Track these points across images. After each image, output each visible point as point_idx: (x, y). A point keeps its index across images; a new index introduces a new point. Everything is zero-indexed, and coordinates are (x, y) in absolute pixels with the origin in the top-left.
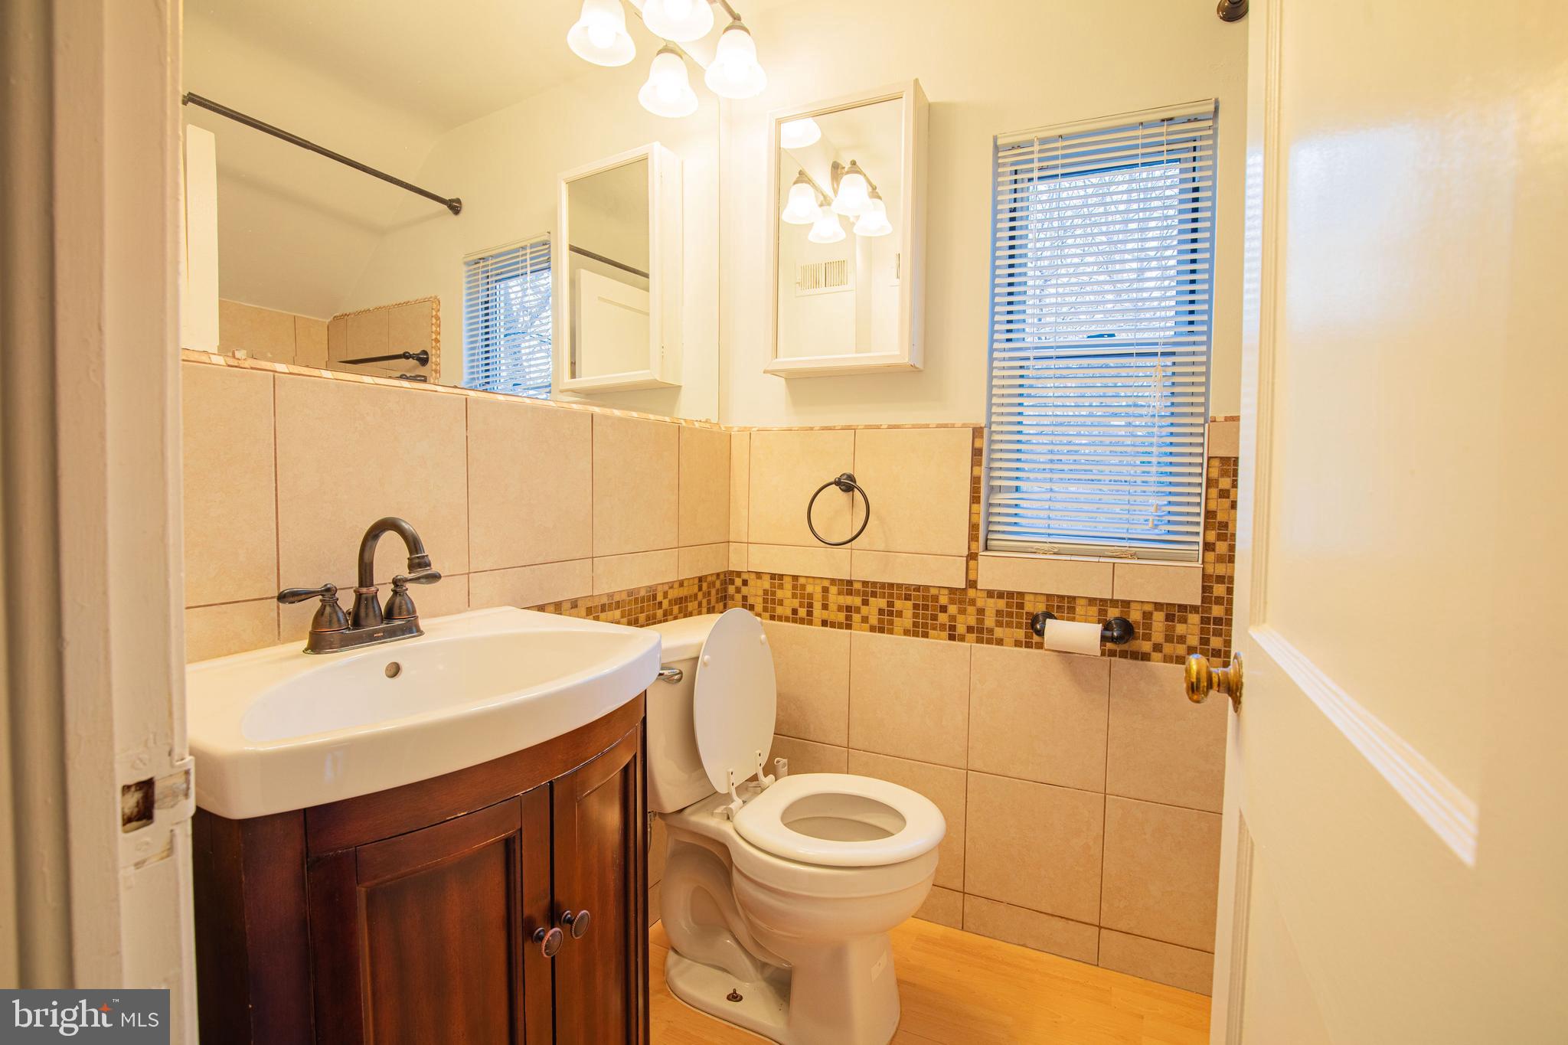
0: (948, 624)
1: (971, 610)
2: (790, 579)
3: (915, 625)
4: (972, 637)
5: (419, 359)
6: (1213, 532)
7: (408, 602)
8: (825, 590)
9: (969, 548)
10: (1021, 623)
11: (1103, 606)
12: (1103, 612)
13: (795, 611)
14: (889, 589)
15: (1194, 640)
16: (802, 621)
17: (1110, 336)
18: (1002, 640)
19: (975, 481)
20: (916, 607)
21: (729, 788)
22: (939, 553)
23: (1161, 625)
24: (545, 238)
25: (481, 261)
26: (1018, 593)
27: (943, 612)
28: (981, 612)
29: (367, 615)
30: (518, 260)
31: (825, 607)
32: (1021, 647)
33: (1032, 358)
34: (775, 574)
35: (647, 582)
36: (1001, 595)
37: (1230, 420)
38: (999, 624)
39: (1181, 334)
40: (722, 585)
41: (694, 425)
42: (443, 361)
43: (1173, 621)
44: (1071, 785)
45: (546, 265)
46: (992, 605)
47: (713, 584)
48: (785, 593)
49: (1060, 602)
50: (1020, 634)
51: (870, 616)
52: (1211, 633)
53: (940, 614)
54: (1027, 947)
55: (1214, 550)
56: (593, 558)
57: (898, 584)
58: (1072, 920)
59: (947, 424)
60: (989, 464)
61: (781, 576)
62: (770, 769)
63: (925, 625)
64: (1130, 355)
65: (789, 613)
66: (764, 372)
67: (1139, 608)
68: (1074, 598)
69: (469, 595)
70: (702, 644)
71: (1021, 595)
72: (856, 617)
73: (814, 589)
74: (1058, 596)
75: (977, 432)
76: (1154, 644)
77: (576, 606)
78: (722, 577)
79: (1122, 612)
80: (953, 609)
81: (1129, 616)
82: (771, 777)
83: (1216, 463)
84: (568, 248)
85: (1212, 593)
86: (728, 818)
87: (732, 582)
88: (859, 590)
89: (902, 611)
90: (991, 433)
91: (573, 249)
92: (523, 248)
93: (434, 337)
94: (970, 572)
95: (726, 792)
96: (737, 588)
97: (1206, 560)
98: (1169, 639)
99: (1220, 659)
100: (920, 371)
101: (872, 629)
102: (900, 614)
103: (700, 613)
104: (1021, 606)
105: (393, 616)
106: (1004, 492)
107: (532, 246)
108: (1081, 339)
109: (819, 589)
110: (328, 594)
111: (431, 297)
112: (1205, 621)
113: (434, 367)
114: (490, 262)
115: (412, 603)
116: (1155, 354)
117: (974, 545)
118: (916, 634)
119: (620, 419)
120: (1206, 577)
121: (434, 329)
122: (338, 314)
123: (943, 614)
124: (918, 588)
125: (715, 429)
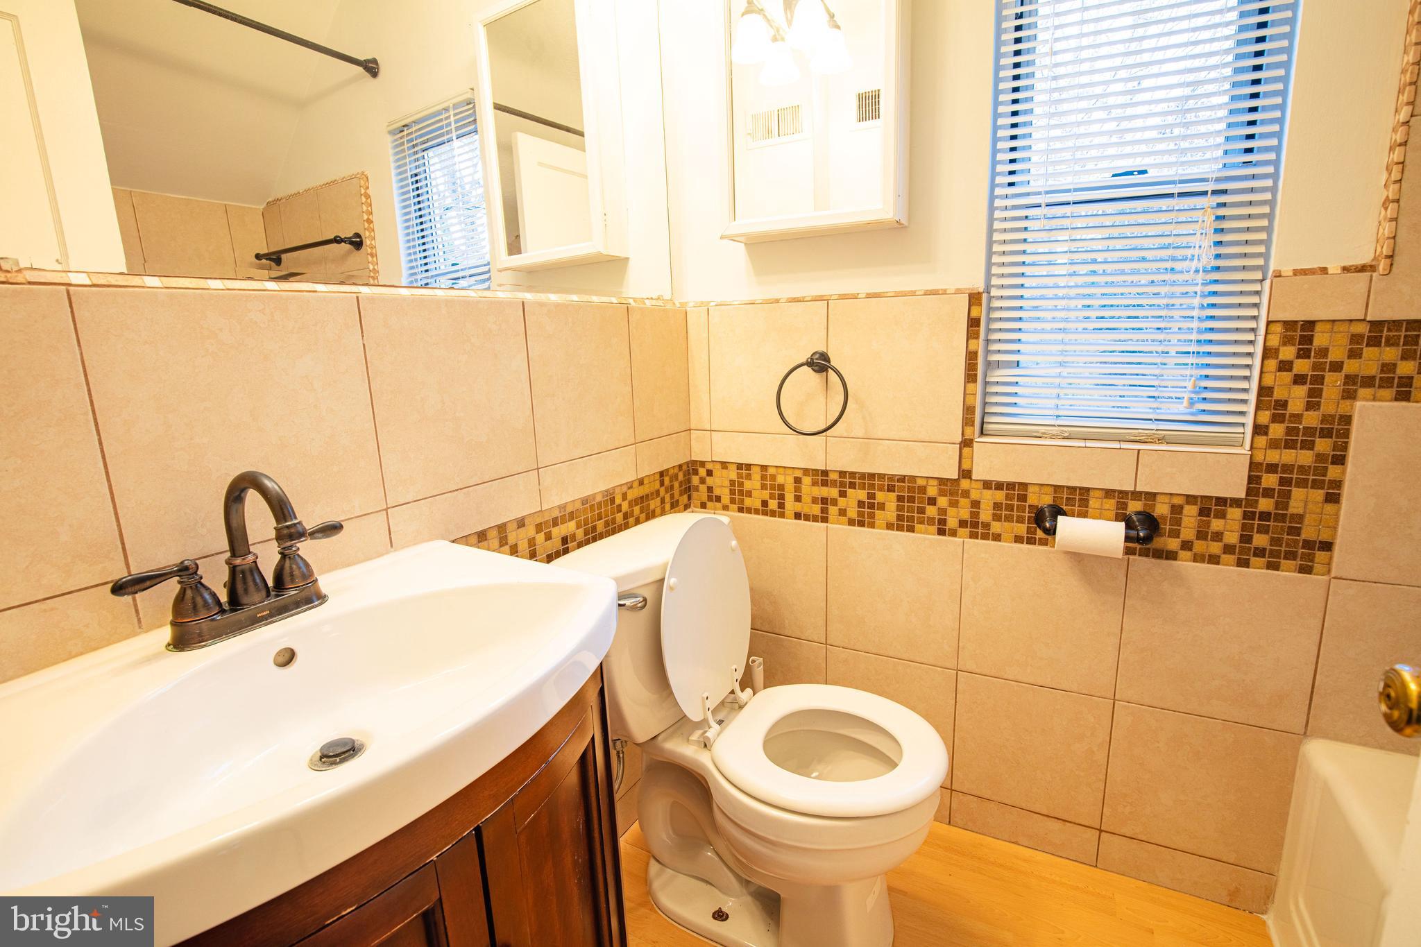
0: (937, 517)
1: (964, 502)
2: (758, 469)
3: (899, 518)
4: (965, 532)
5: (352, 243)
6: (1267, 413)
7: (301, 564)
8: (798, 481)
9: (963, 434)
10: (1023, 517)
11: (1122, 498)
12: (1122, 506)
13: (765, 503)
14: (870, 480)
15: (1232, 538)
16: (773, 514)
17: (1141, 172)
18: (1000, 535)
19: (971, 356)
20: (900, 499)
21: (705, 714)
22: (927, 439)
23: (1193, 520)
24: (469, 96)
25: (405, 129)
26: (1020, 484)
27: (932, 505)
28: (976, 504)
29: (246, 591)
30: (441, 124)
31: (798, 499)
32: (1022, 543)
33: (1043, 205)
34: (742, 464)
35: (603, 487)
36: (999, 486)
37: (1301, 274)
38: (997, 518)
39: (1234, 166)
40: (684, 476)
41: (645, 304)
42: (378, 243)
43: (1208, 516)
44: (1075, 689)
45: (472, 127)
46: (989, 498)
47: (676, 476)
48: (753, 484)
49: (1071, 494)
50: (1022, 529)
51: (848, 509)
52: (1255, 530)
53: (928, 507)
54: (1019, 844)
55: (1266, 434)
56: (538, 469)
57: (879, 475)
58: (1070, 822)
59: (938, 290)
60: (987, 335)
61: (748, 466)
62: (746, 682)
63: (911, 519)
64: (1171, 195)
65: (758, 505)
66: (721, 238)
67: (1167, 501)
68: (1088, 490)
69: (390, 534)
70: (668, 563)
71: (1024, 486)
72: (833, 510)
73: (785, 480)
74: (1068, 487)
75: (974, 299)
76: (1183, 542)
77: (524, 525)
78: (685, 468)
79: (1145, 505)
80: (943, 502)
81: (1154, 510)
82: (749, 691)
83: (1278, 328)
84: (493, 107)
85: (1260, 484)
86: (705, 745)
87: (696, 472)
88: (836, 481)
89: (884, 504)
90: (990, 298)
91: (498, 107)
92: (446, 110)
93: (365, 217)
94: (964, 460)
95: (703, 718)
96: (701, 478)
97: (1255, 446)
98: (1202, 535)
99: (1264, 559)
100: (906, 227)
101: (851, 522)
102: (882, 507)
103: (663, 513)
104: (1023, 498)
105: (283, 585)
106: (1004, 368)
107: (455, 106)
108: (1105, 178)
109: (790, 480)
110: (187, 572)
111: (358, 174)
112: (1247, 516)
113: (369, 251)
114: (413, 129)
115: (307, 565)
116: (1205, 193)
117: (968, 430)
118: (900, 528)
119: (558, 305)
120: (1253, 465)
121: (365, 208)
122: (270, 200)
123: (931, 507)
124: (902, 479)
125: (669, 306)
